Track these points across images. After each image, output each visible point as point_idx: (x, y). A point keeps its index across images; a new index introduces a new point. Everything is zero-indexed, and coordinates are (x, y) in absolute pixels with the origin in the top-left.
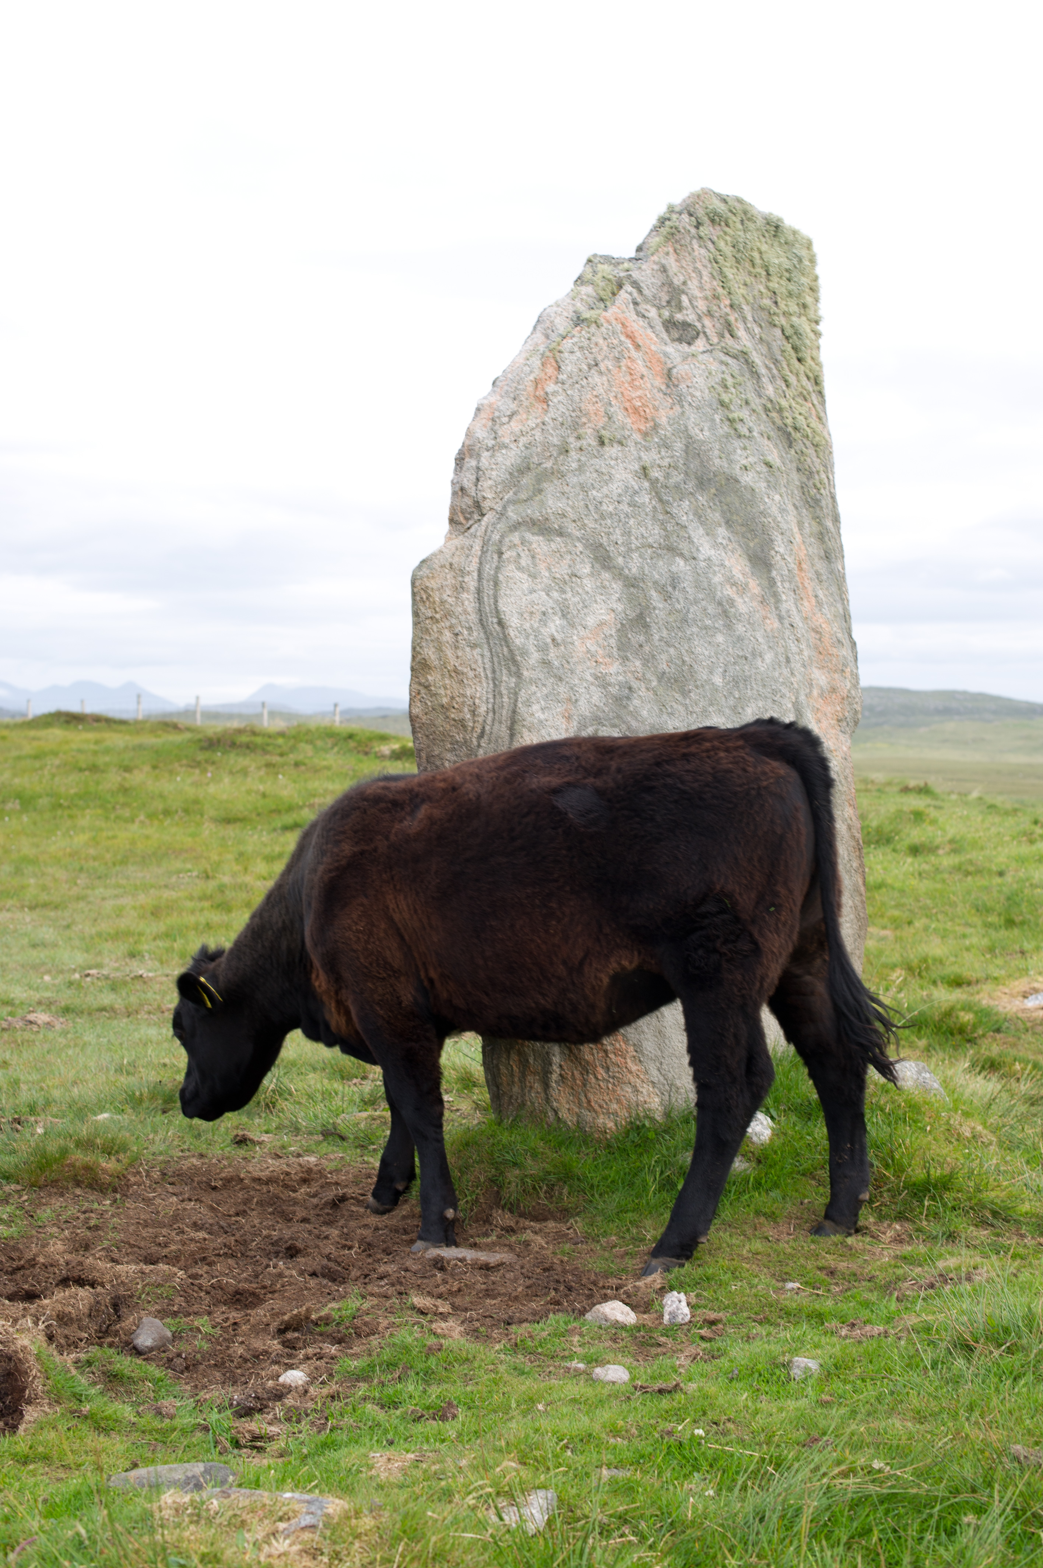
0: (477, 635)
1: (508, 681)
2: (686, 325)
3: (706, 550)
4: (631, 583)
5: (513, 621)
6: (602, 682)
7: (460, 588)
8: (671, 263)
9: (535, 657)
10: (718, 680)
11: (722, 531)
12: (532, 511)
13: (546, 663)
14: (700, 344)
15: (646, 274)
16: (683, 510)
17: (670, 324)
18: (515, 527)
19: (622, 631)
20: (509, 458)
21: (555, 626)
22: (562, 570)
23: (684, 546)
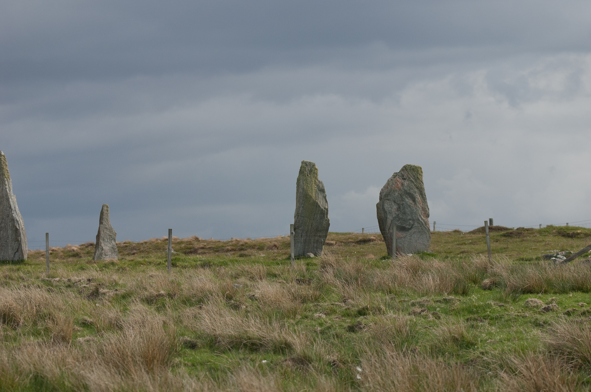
0: (382, 210)
1: (385, 214)
2: (405, 178)
3: (407, 200)
4: (398, 204)
5: (386, 209)
6: (395, 214)
7: (380, 206)
8: (403, 173)
9: (388, 212)
10: (409, 213)
11: (409, 198)
12: (387, 198)
13: (389, 212)
14: (406, 180)
15: (400, 174)
16: (404, 197)
17: (403, 179)
18: (385, 200)
19: (397, 209)
20: (384, 193)
21: (390, 209)
22: (390, 203)
23: (404, 200)
